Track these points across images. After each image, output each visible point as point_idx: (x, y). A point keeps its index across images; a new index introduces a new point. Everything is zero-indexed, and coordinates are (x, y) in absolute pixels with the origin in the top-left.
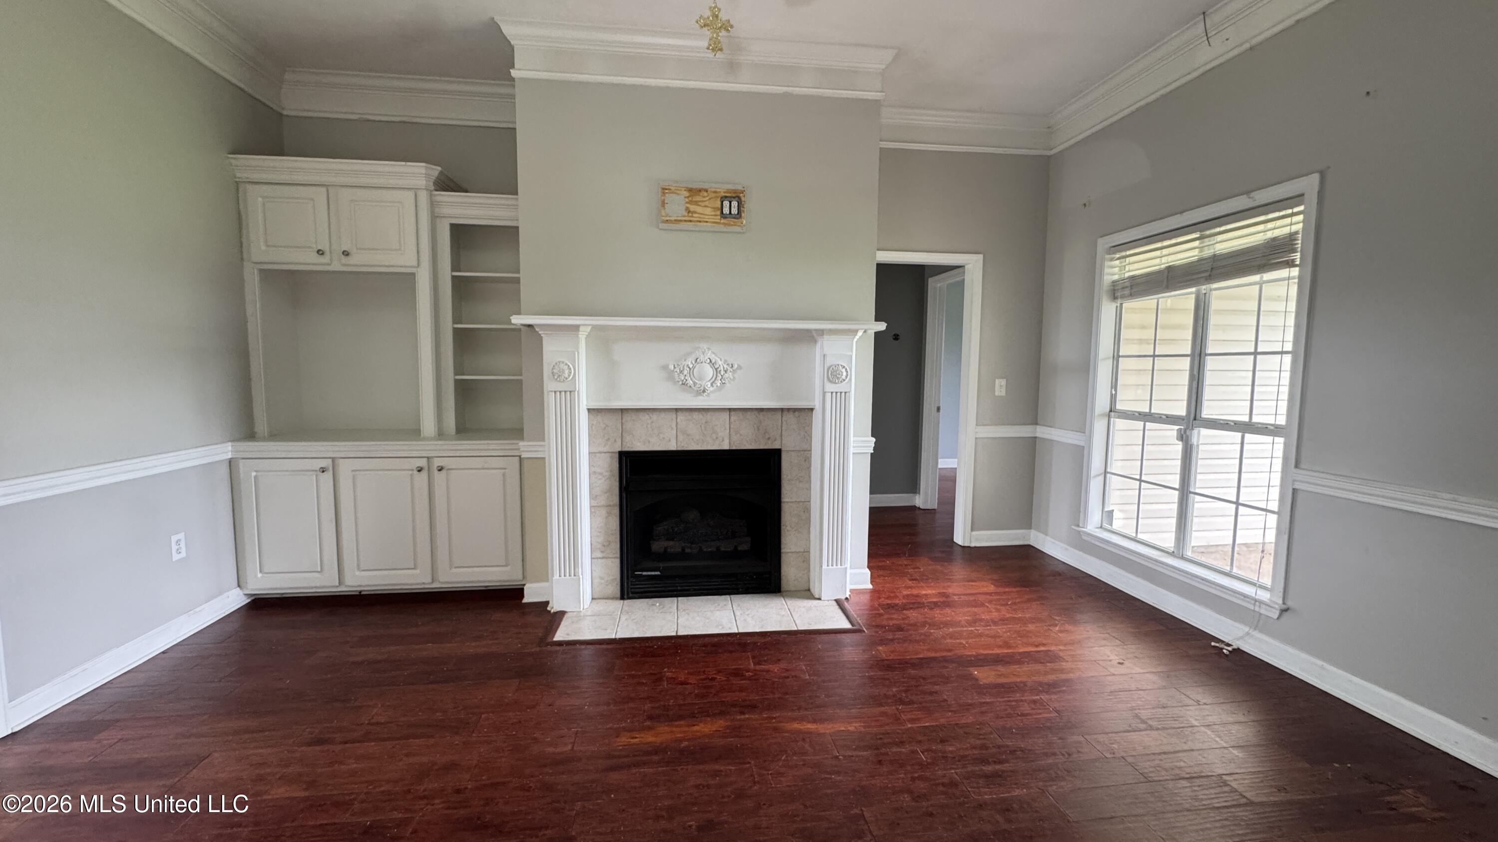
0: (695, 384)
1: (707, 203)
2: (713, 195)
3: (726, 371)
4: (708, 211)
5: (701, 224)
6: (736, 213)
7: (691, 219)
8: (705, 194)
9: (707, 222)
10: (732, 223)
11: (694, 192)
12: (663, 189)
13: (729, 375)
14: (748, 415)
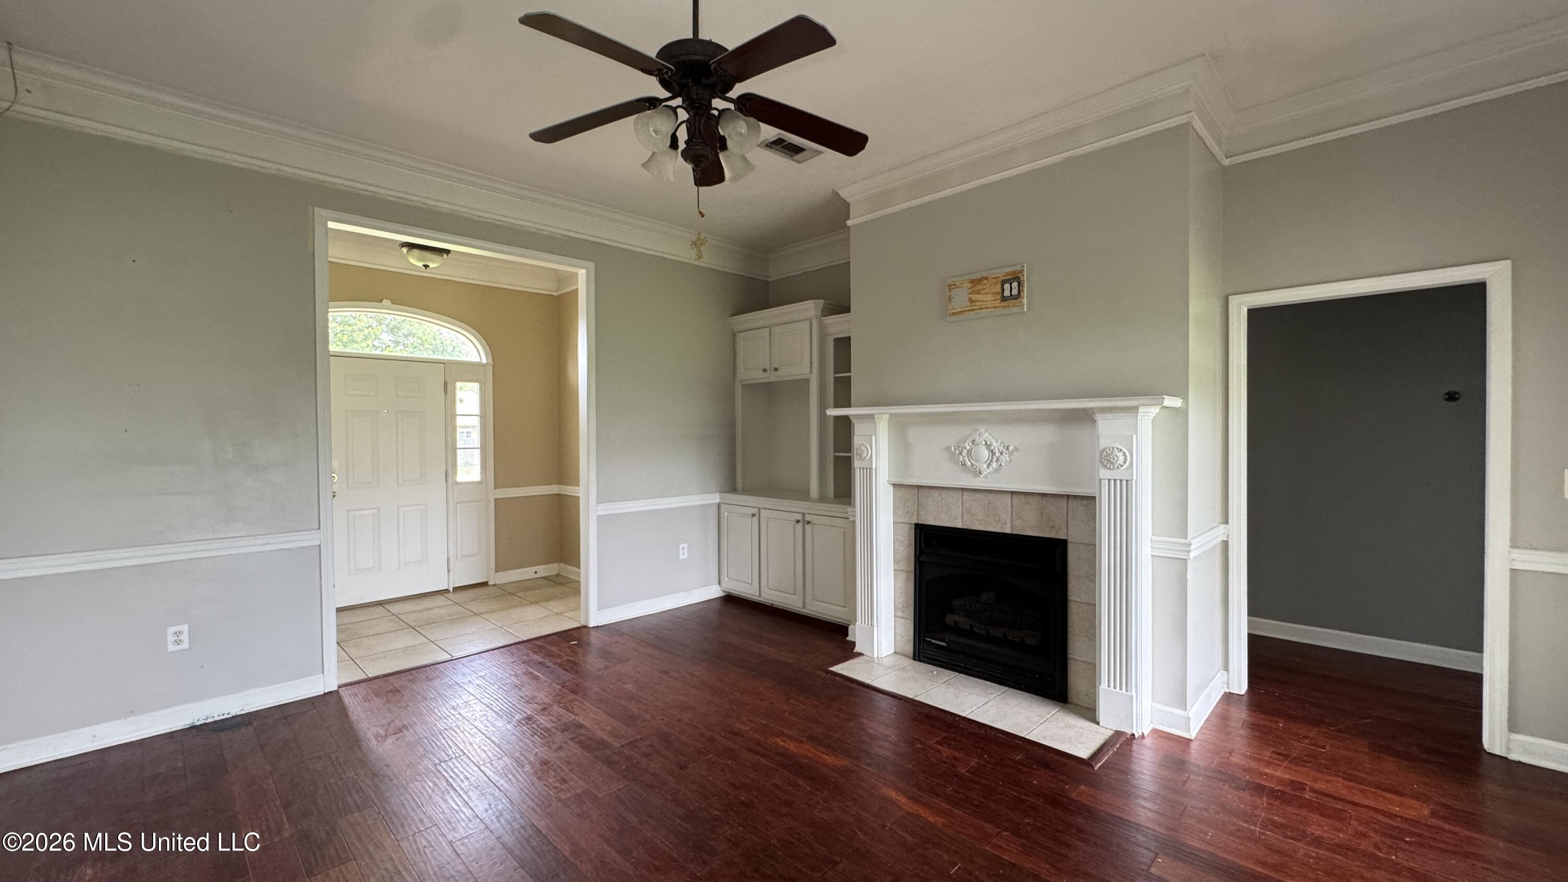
0: (972, 464)
1: (986, 291)
2: (994, 281)
3: (1001, 453)
4: (989, 297)
5: (982, 310)
6: (1017, 293)
7: (974, 308)
8: (986, 281)
9: (987, 308)
10: (1011, 305)
11: (975, 282)
12: (950, 285)
13: (1005, 458)
14: (1030, 499)
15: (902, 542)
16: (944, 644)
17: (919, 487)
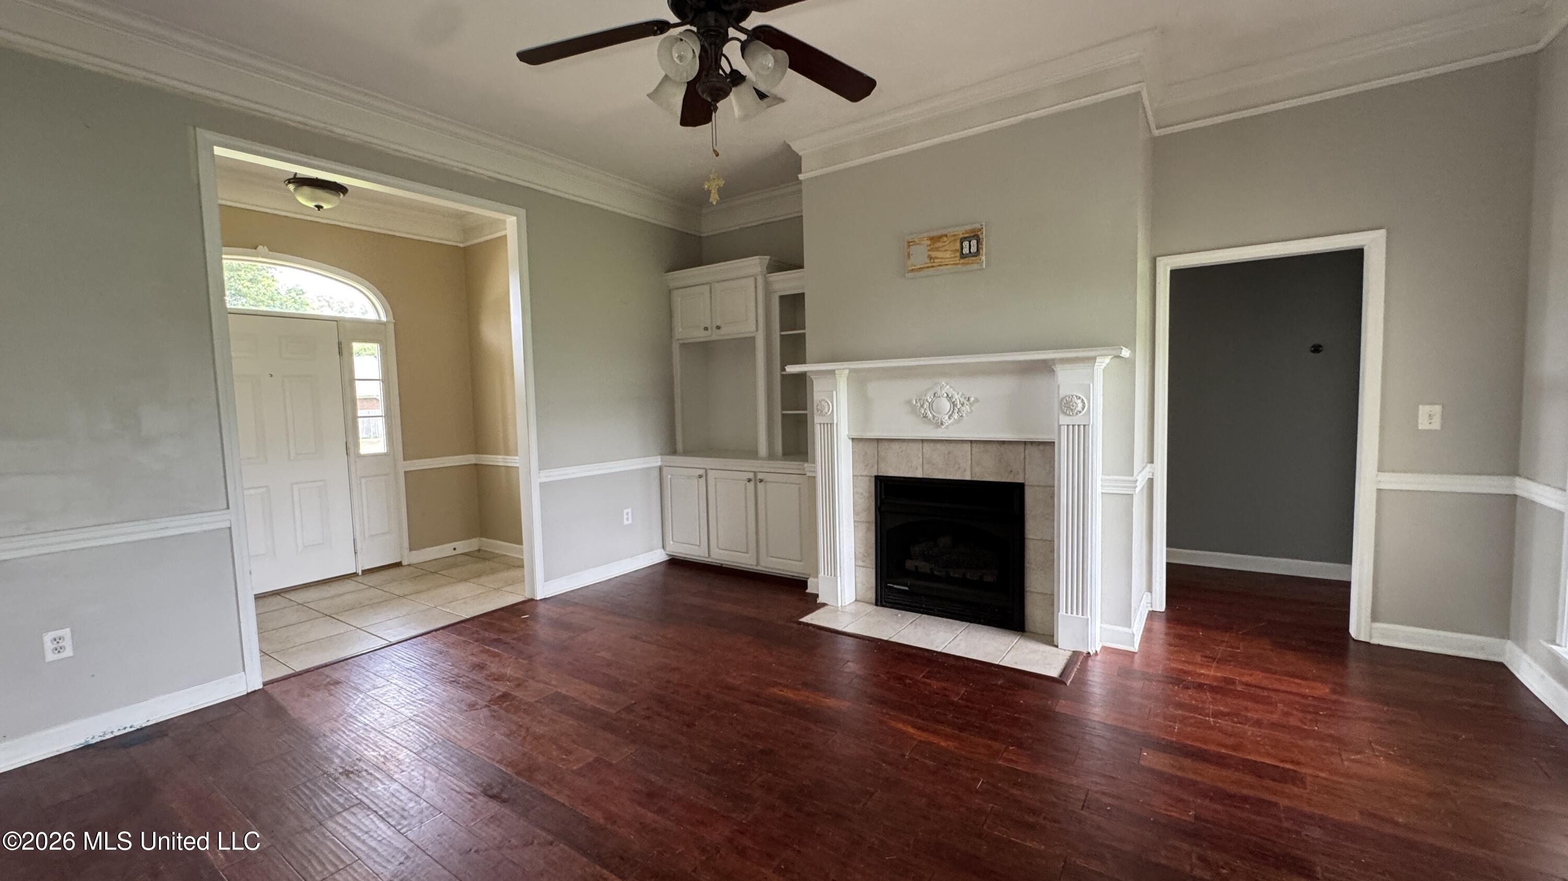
0: (934, 417)
1: (947, 248)
2: (953, 238)
3: (963, 405)
4: (948, 255)
5: (941, 268)
6: (975, 251)
7: (934, 264)
8: (945, 239)
9: (947, 265)
10: (970, 262)
11: (934, 239)
12: (909, 242)
13: (967, 408)
14: (989, 447)
15: (861, 494)
16: (906, 588)
17: (879, 440)
